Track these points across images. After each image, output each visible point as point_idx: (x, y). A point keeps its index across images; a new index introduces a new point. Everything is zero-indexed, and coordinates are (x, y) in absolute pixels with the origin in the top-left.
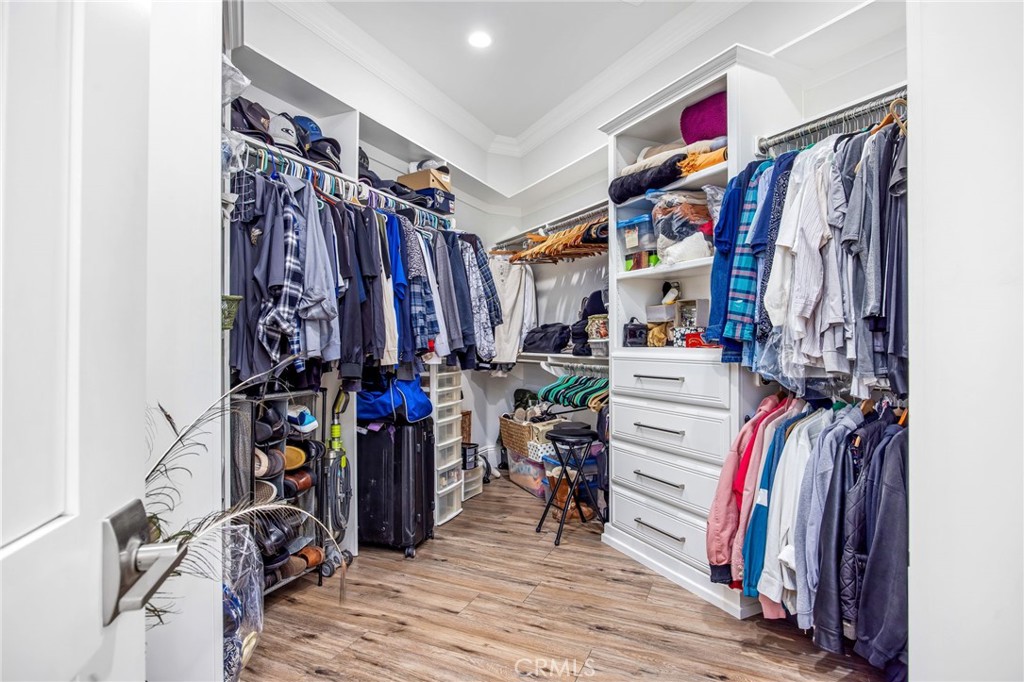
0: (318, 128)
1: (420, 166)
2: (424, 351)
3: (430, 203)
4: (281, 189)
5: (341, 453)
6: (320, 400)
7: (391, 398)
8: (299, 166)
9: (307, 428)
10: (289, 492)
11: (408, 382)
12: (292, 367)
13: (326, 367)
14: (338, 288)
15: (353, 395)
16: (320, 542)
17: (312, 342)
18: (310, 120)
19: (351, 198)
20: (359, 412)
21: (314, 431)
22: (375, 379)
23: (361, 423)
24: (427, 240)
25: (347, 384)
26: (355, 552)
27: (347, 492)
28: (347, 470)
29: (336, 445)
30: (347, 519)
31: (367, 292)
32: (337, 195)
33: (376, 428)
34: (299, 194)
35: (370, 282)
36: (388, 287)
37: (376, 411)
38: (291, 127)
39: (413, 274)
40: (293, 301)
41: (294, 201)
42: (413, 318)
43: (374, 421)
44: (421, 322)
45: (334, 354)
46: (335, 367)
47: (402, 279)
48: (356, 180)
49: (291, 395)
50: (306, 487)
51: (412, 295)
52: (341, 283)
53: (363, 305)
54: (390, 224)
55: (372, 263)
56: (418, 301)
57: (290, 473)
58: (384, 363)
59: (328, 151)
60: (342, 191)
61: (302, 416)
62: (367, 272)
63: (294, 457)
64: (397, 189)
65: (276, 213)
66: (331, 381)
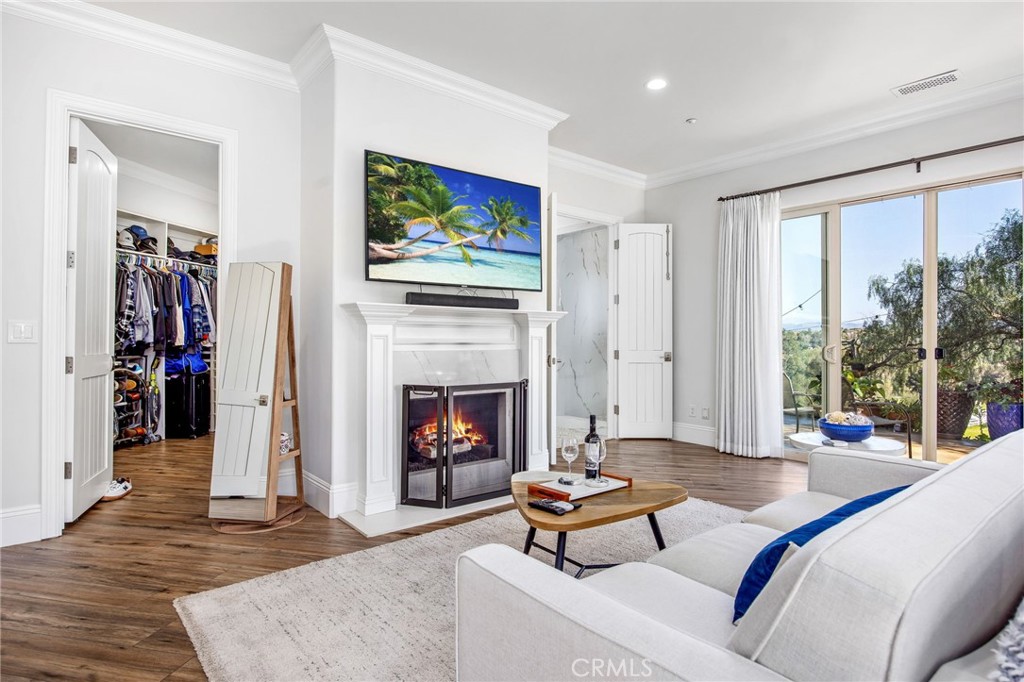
0: (145, 231)
1: (207, 241)
2: (201, 340)
3: (213, 262)
4: (126, 271)
5: (156, 387)
6: (144, 361)
7: (183, 362)
8: (134, 256)
9: (137, 372)
10: (129, 399)
11: (193, 355)
12: (129, 346)
13: (148, 346)
14: (153, 312)
15: (163, 359)
16: (144, 425)
17: (139, 336)
18: (141, 228)
19: (162, 268)
20: (166, 369)
21: (141, 374)
22: (173, 353)
23: (167, 374)
24: (206, 285)
25: (158, 354)
26: (164, 438)
27: (159, 406)
28: (159, 395)
29: (153, 384)
30: (158, 418)
31: (168, 312)
32: (154, 267)
33: (175, 377)
34: (134, 273)
35: (170, 309)
36: (179, 311)
37: (175, 368)
38: (130, 236)
39: (194, 303)
40: (129, 317)
41: (132, 276)
42: (194, 324)
43: (174, 374)
44: (198, 326)
45: (150, 339)
46: (152, 345)
47: (188, 306)
48: (166, 257)
49: (131, 357)
50: (137, 399)
51: (194, 313)
52: (155, 309)
53: (166, 318)
54: (182, 280)
55: (170, 299)
56: (197, 316)
57: (128, 392)
58: (176, 344)
59: (150, 244)
60: (157, 265)
61: (135, 367)
62: (168, 304)
63: (132, 384)
64: (193, 256)
65: (123, 282)
66: (151, 354)
